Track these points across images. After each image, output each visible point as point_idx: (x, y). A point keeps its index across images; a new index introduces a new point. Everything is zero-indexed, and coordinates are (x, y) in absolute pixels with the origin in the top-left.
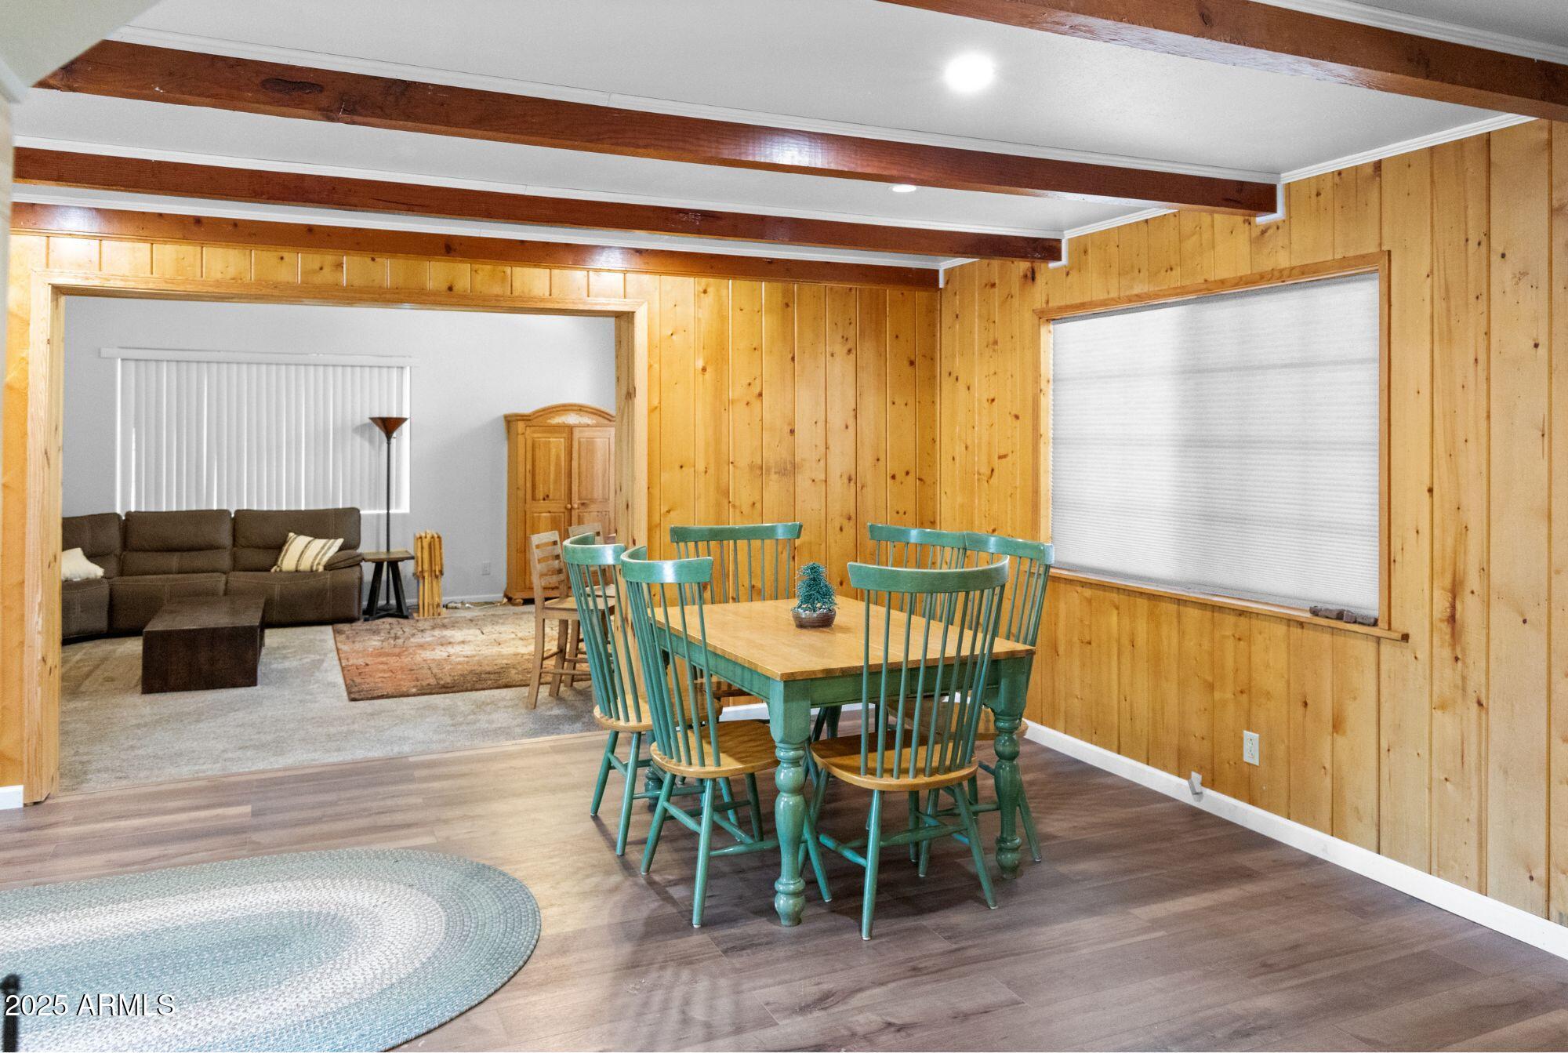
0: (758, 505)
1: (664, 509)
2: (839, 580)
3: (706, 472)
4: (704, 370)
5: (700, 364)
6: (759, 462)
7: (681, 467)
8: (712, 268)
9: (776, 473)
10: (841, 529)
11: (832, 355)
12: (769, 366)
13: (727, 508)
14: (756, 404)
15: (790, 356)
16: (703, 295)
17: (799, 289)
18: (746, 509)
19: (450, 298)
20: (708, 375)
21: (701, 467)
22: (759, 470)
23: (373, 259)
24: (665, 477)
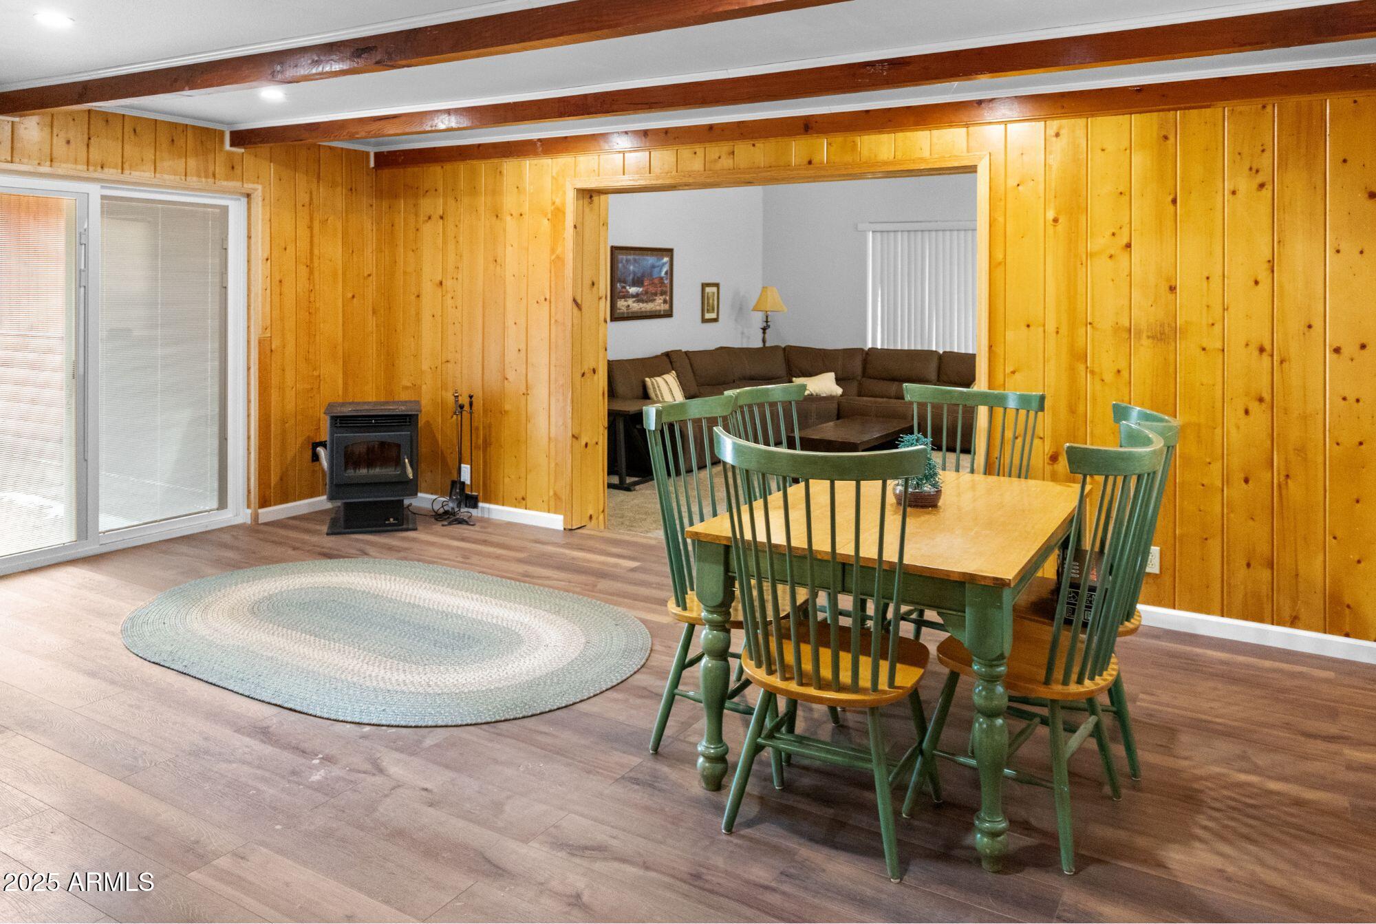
0: (1125, 374)
1: (1009, 370)
2: (1242, 476)
3: (1057, 332)
4: (1056, 220)
5: (1051, 215)
6: (1127, 324)
7: (1028, 326)
8: (1063, 107)
9: (1148, 337)
10: (1247, 412)
11: (1234, 193)
12: (1141, 210)
13: (1083, 374)
14: (1123, 258)
15: (1170, 198)
16: (1054, 139)
17: (1183, 117)
18: (1109, 377)
19: (812, 171)
20: (1060, 227)
21: (1051, 327)
22: (1127, 333)
23: (754, 145)
24: (1010, 335)
